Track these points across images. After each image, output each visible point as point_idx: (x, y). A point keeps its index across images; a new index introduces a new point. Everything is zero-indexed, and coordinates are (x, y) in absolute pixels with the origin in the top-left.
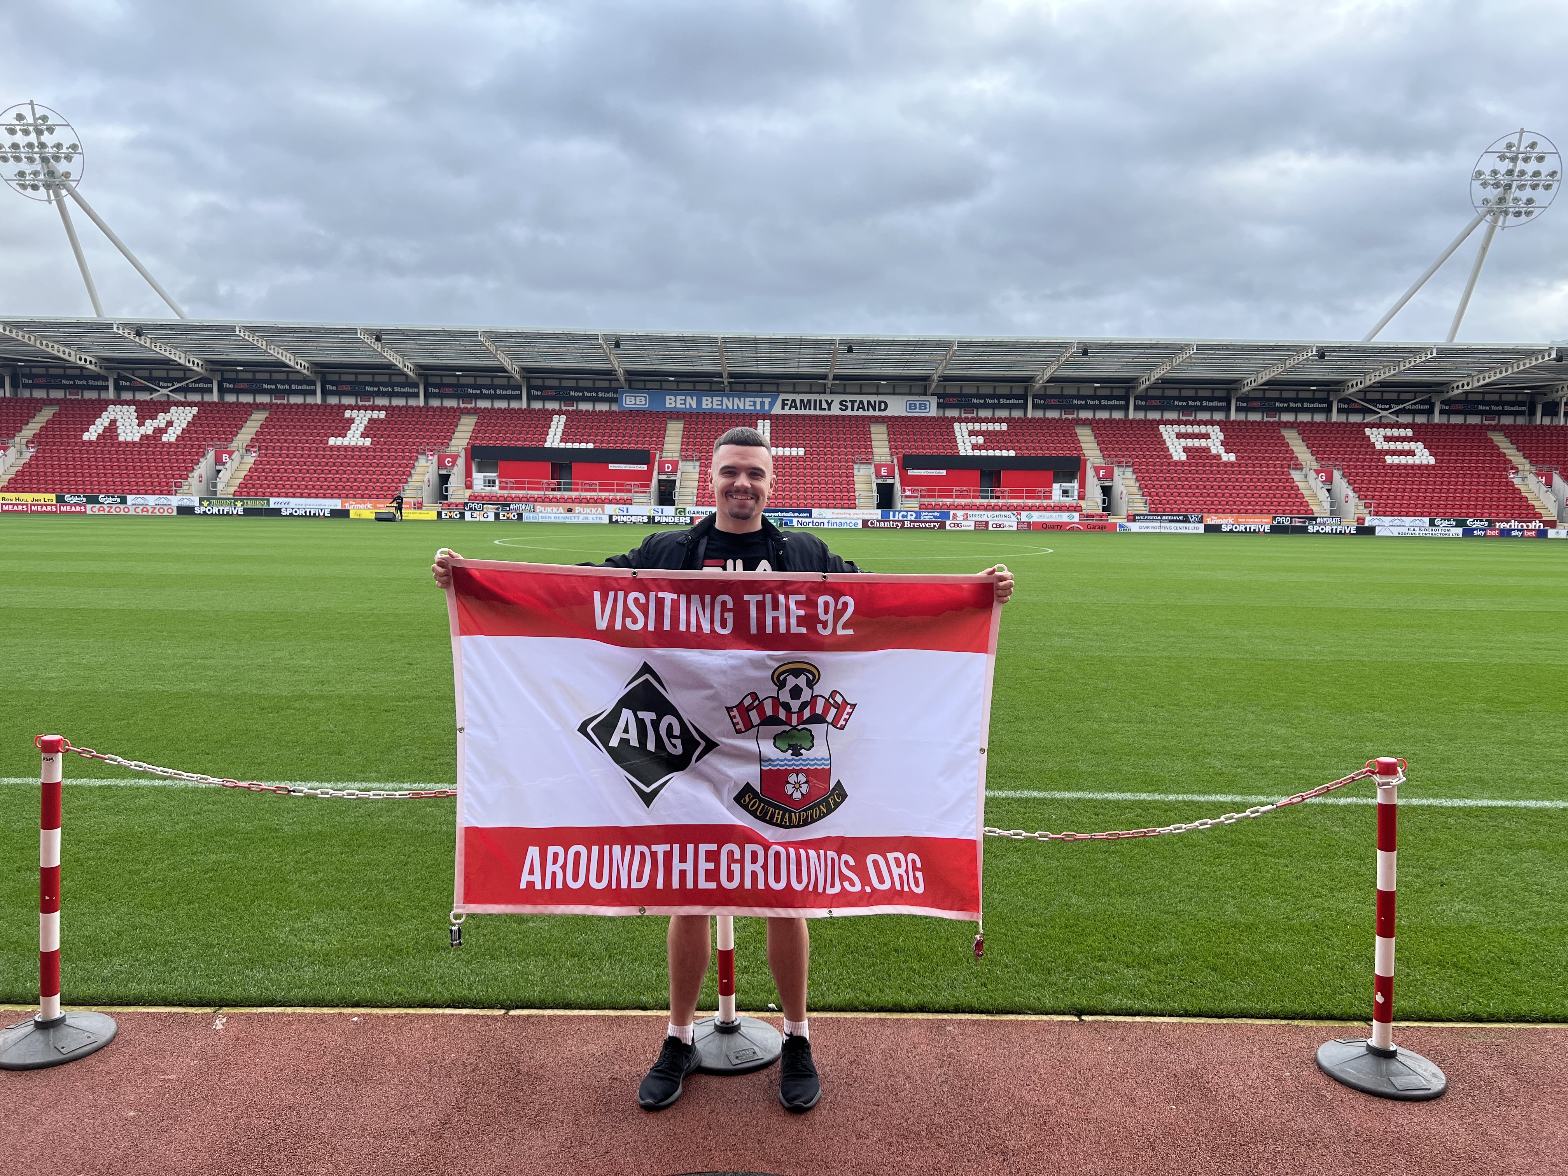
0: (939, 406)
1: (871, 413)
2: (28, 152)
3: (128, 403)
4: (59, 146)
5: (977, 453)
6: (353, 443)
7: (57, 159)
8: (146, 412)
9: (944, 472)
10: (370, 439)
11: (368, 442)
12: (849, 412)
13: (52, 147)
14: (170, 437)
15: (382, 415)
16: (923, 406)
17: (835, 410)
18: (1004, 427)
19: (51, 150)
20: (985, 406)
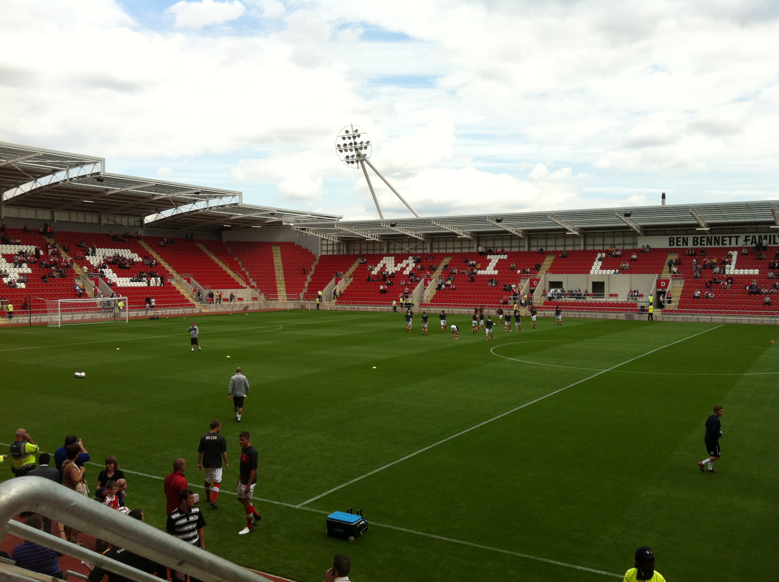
2: (350, 147)
3: (391, 255)
4: (362, 143)
6: (489, 273)
7: (361, 149)
8: (399, 259)
10: (497, 271)
11: (496, 272)
13: (359, 144)
14: (406, 272)
15: (506, 257)
19: (359, 145)
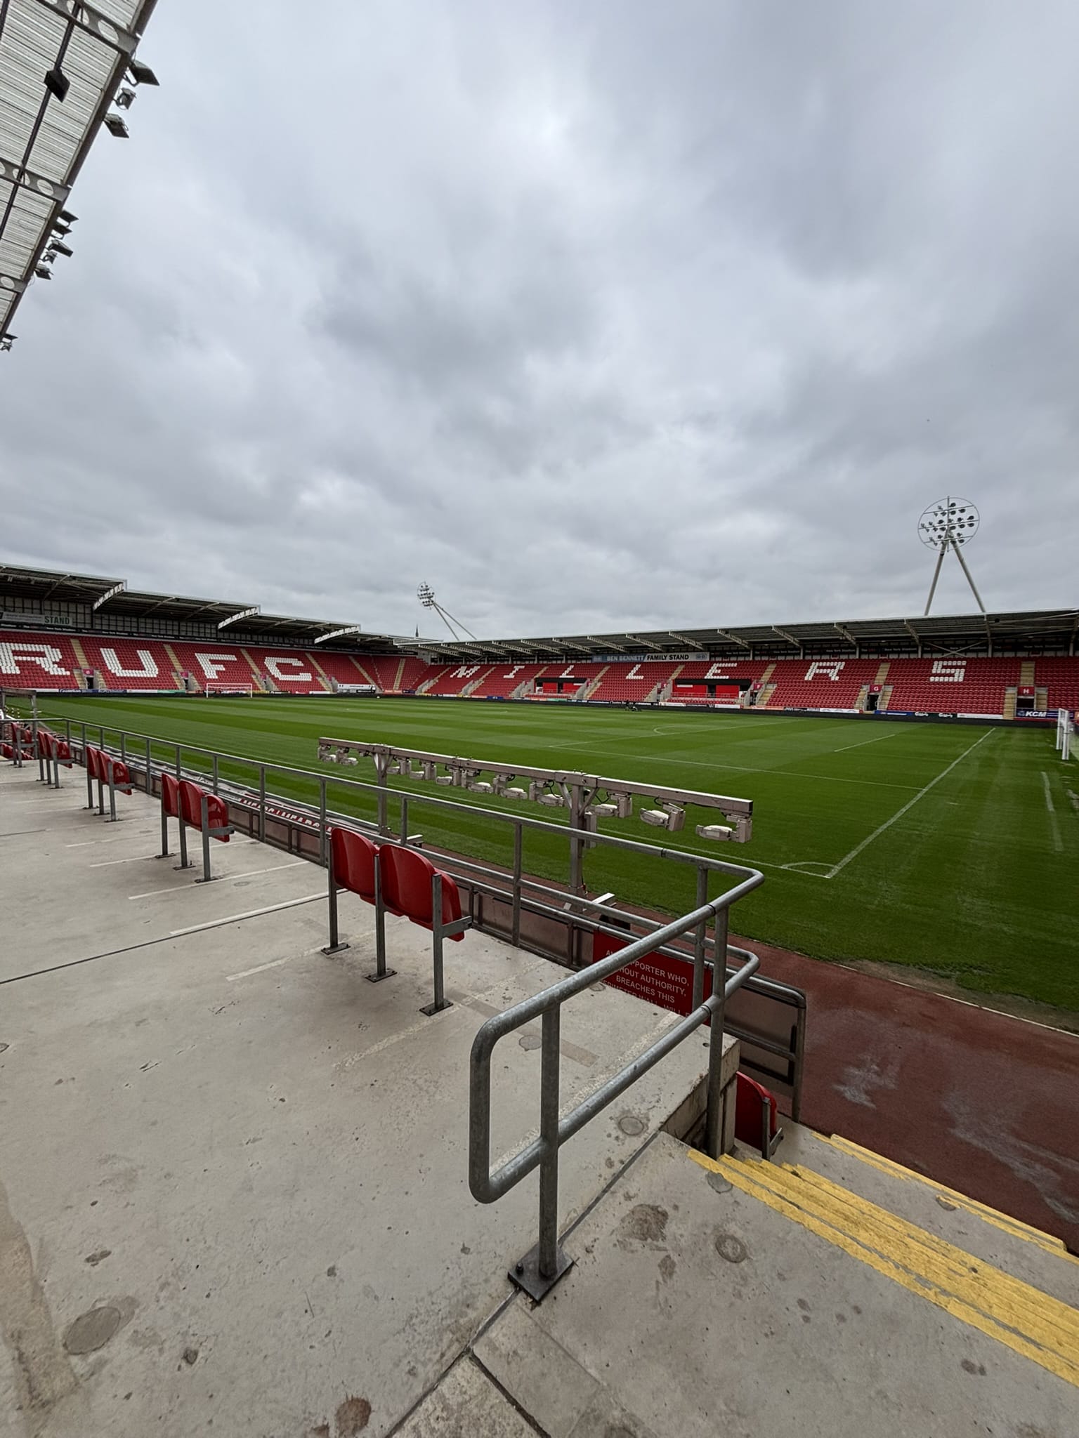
0: (711, 656)
1: (682, 660)
5: (715, 677)
9: (691, 686)
12: (673, 660)
16: (703, 657)
17: (668, 660)
18: (736, 665)
20: (733, 655)
